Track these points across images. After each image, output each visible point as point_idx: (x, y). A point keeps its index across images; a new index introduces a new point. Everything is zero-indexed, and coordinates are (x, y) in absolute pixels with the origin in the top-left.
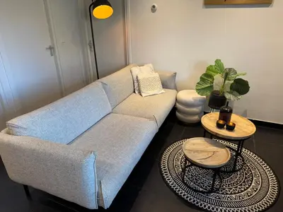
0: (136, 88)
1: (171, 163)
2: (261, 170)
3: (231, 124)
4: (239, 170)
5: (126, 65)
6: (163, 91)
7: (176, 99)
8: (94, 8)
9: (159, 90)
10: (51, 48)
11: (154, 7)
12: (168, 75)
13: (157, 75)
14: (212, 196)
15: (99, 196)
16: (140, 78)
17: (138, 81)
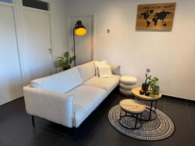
0: (97, 73)
1: (114, 114)
2: (166, 121)
3: (147, 92)
4: (153, 120)
5: (92, 60)
6: (112, 76)
7: (120, 81)
8: (76, 29)
9: (110, 75)
10: (50, 50)
11: (109, 30)
12: (116, 67)
13: (109, 66)
14: (135, 131)
15: (74, 120)
16: (99, 67)
17: (98, 69)
